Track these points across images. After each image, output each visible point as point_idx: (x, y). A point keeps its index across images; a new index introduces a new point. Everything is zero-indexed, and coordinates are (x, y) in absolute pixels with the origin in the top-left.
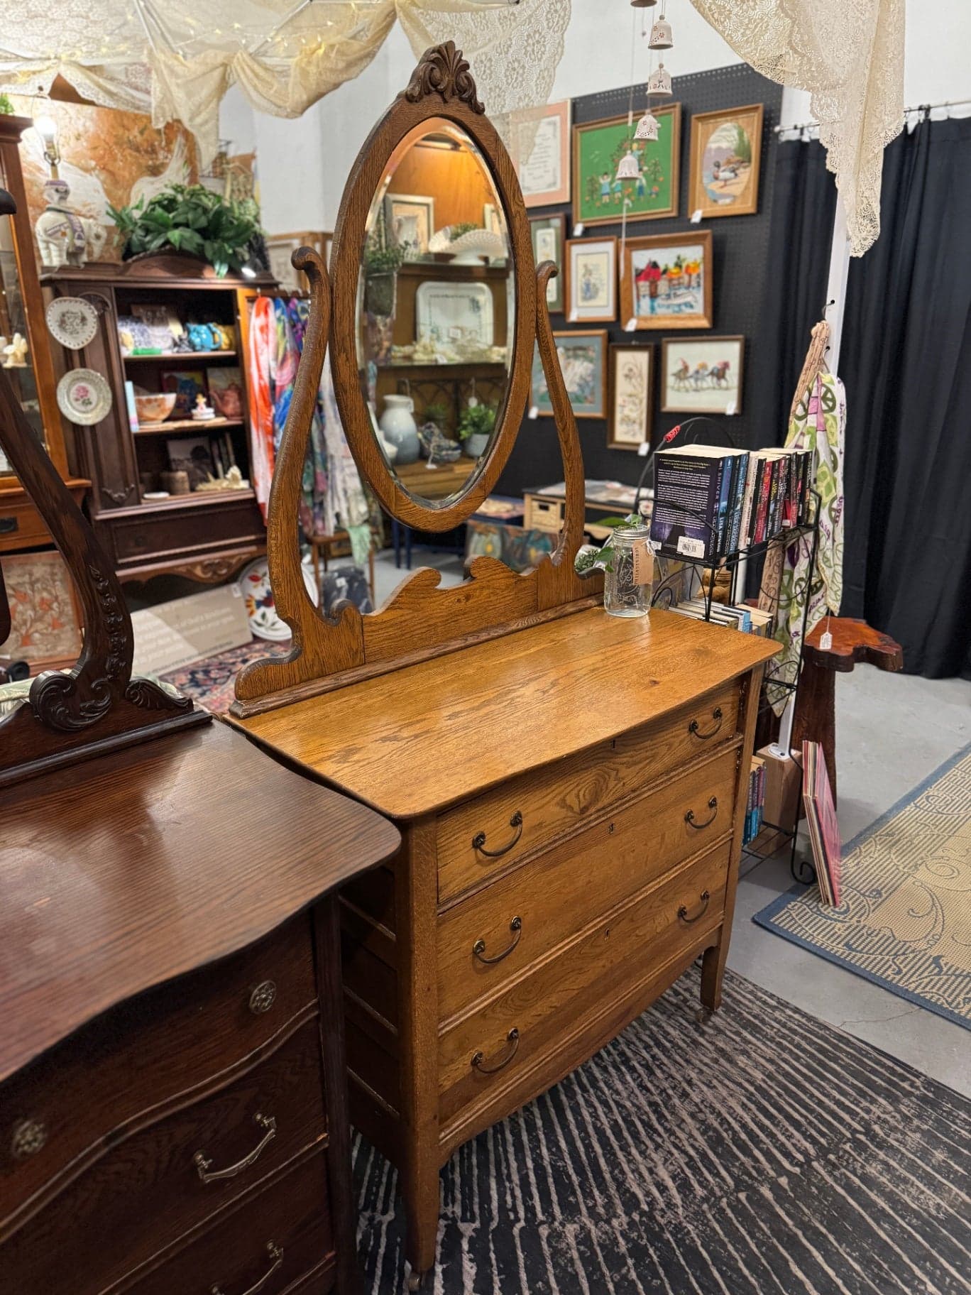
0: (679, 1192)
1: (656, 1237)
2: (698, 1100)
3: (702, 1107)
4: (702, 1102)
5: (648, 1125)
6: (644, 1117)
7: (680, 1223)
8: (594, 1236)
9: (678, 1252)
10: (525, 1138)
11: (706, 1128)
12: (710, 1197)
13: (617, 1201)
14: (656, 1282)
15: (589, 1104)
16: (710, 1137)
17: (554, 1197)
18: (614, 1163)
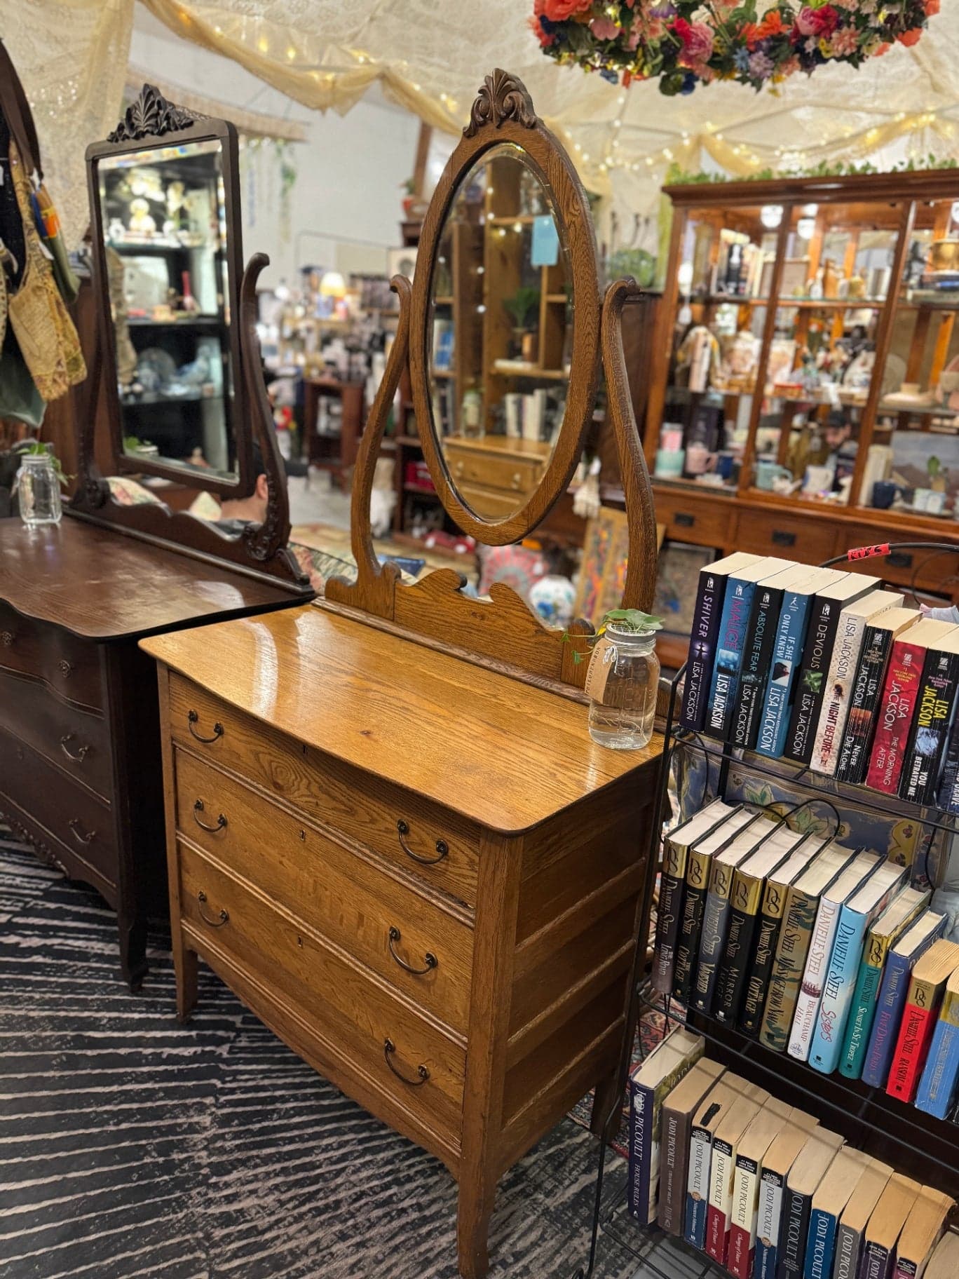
0: (222, 1213)
1: (179, 1184)
2: (334, 1249)
3: (324, 1253)
4: (332, 1254)
5: (311, 1197)
6: (321, 1195)
7: (188, 1208)
8: (196, 1136)
9: (158, 1199)
10: (309, 1091)
11: (295, 1255)
12: (208, 1242)
13: (224, 1158)
14: (135, 1176)
15: (342, 1145)
16: (284, 1258)
17: (240, 1109)
18: (267, 1160)
